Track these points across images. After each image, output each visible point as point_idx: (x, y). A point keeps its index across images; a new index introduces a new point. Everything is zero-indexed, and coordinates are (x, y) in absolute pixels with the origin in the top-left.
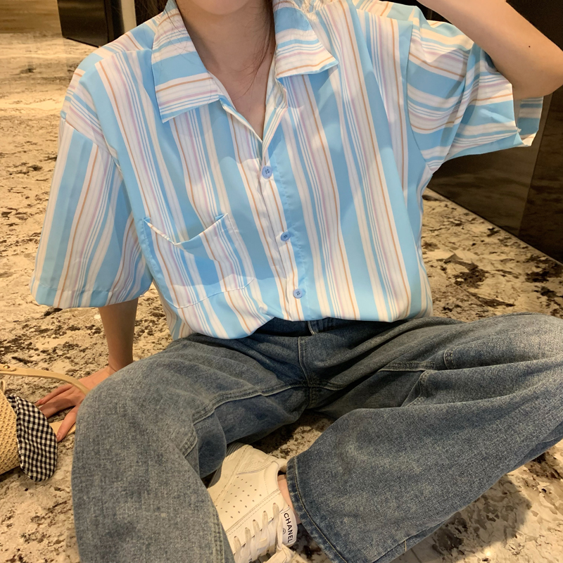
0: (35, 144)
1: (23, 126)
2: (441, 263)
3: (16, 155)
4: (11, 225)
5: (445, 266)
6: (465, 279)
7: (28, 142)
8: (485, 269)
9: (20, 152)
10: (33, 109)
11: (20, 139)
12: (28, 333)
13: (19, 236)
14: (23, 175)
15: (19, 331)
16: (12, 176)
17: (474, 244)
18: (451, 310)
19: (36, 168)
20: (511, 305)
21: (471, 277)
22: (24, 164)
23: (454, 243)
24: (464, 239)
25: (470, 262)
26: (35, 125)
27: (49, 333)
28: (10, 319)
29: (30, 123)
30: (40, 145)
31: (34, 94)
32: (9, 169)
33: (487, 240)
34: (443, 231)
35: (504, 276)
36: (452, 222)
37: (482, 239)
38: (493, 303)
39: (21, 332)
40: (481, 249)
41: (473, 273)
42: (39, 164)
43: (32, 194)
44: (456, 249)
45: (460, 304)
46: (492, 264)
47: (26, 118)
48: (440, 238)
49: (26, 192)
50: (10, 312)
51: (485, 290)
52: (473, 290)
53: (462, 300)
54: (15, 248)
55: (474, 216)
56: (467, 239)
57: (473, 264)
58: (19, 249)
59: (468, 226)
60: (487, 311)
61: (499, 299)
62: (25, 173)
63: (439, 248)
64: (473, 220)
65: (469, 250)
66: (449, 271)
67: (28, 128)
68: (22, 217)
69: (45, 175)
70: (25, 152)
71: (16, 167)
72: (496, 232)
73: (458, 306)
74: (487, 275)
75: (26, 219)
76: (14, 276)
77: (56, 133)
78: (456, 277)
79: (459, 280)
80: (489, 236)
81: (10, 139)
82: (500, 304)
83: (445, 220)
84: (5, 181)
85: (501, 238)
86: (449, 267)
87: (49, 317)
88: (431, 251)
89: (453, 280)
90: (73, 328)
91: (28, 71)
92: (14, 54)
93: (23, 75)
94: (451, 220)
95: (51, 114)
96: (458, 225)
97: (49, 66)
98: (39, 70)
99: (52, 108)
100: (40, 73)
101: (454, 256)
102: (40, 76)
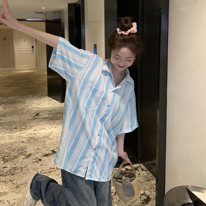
0: (40, 149)
1: (37, 141)
2: (141, 195)
3: (35, 154)
7: (38, 149)
8: (151, 198)
9: (36, 153)
10: (39, 133)
11: (36, 147)
14: (37, 163)
16: (34, 163)
17: (151, 188)
19: (40, 160)
21: (147, 201)
22: (37, 158)
23: (146, 188)
24: (149, 186)
25: (148, 195)
26: (40, 141)
29: (38, 140)
30: (41, 150)
31: (40, 126)
32: (33, 160)
34: (144, 183)
35: (155, 200)
36: (147, 180)
37: (153, 186)
40: (152, 190)
41: (148, 199)
42: (41, 158)
44: (145, 190)
46: (153, 196)
47: (37, 138)
48: (142, 186)
49: (38, 170)
52: (146, 205)
59: (151, 181)
62: (37, 162)
63: (141, 190)
64: (153, 179)
65: (149, 190)
66: (142, 198)
67: (38, 142)
69: (43, 163)
71: (35, 159)
74: (151, 199)
77: (45, 144)
78: (143, 200)
79: (144, 201)
81: (33, 147)
83: (146, 179)
84: (32, 165)
86: (142, 197)
89: (142, 202)
91: (37, 115)
92: (33, 106)
93: (36, 117)
94: (147, 179)
95: (44, 135)
96: (148, 181)
97: (43, 111)
98: (41, 114)
99: (44, 133)
100: (41, 115)
101: (144, 193)
102: (41, 117)
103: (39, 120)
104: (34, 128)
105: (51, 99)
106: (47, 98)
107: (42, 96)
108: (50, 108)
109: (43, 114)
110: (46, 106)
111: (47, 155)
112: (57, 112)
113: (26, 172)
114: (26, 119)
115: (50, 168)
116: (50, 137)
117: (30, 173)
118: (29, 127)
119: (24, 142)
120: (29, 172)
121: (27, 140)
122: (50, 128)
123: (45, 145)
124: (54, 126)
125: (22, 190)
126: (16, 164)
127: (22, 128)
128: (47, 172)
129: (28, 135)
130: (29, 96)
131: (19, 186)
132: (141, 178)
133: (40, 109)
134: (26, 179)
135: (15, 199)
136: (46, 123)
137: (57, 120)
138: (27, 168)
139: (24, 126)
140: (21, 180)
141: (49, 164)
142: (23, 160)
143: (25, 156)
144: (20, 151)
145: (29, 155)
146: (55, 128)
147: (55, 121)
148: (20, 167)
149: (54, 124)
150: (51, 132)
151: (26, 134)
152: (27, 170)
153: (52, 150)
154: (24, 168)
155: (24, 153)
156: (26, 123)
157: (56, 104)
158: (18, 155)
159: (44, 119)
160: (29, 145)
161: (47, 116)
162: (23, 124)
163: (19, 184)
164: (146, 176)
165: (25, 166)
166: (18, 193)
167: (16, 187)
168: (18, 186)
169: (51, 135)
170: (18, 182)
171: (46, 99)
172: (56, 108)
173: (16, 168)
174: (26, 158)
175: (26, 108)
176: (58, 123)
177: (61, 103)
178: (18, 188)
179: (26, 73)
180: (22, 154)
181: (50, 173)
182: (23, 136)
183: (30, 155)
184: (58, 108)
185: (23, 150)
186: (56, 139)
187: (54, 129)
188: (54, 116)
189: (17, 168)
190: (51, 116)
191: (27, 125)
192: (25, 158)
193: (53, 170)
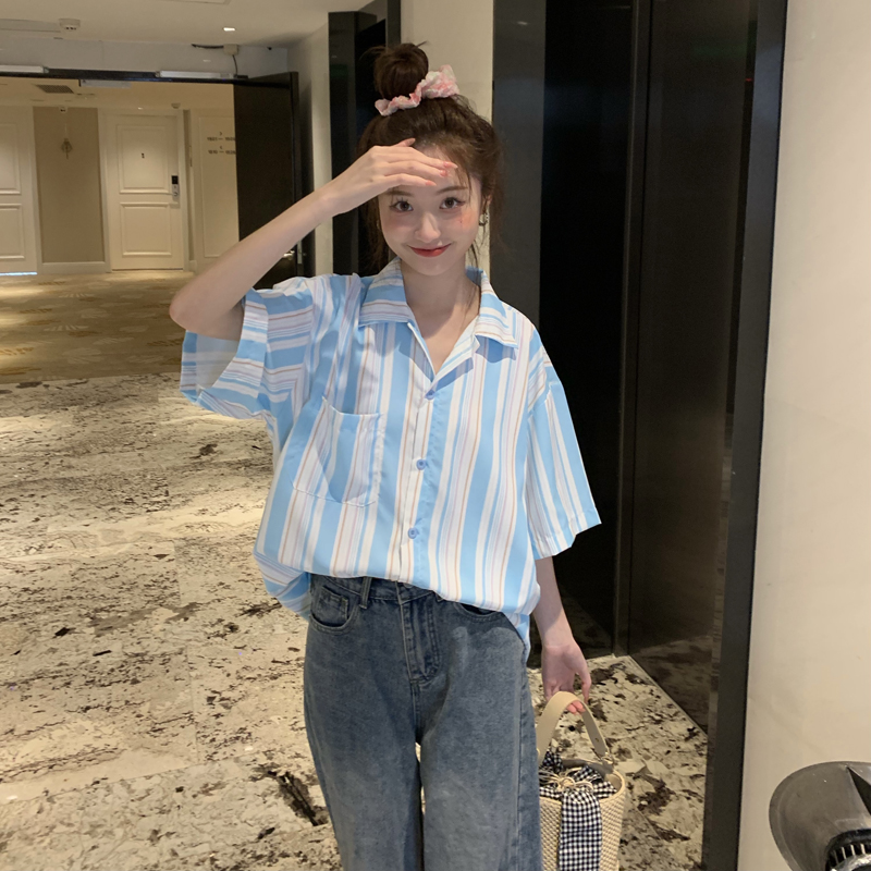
0: (228, 587)
1: (213, 555)
2: (630, 779)
3: (211, 606)
4: (217, 716)
5: (633, 783)
6: (649, 802)
7: (221, 584)
8: (671, 789)
9: (213, 601)
10: (220, 525)
11: (213, 579)
12: (246, 859)
13: (228, 733)
14: (221, 639)
15: (238, 857)
16: (210, 641)
17: (669, 752)
18: (626, 843)
19: (233, 628)
20: (686, 839)
21: (655, 800)
22: (220, 621)
23: (647, 750)
24: (660, 744)
25: (658, 778)
26: (224, 553)
27: (264, 859)
28: (230, 842)
29: (220, 549)
30: (234, 589)
31: (220, 495)
32: (206, 629)
33: (684, 746)
34: (640, 731)
35: (688, 798)
36: (652, 718)
37: (678, 744)
38: (669, 835)
39: (240, 858)
40: (675, 759)
41: (658, 795)
42: (236, 622)
43: (233, 668)
44: (647, 758)
45: (637, 835)
46: (681, 781)
47: (214, 541)
48: (635, 742)
49: (226, 666)
50: (228, 833)
51: (665, 819)
52: (653, 818)
53: (641, 831)
54: (224, 749)
55: (678, 709)
56: (663, 744)
57: (662, 782)
58: (228, 750)
59: (669, 724)
60: (661, 846)
61: (677, 831)
62: (223, 636)
63: (631, 757)
64: (676, 714)
65: (661, 760)
66: (635, 790)
67: (218, 558)
68: (227, 703)
69: (243, 639)
70: (219, 601)
71: (213, 626)
72: (695, 734)
73: (635, 838)
74: (672, 796)
75: (230, 708)
76: (228, 787)
77: (248, 568)
78: (641, 798)
79: (644, 803)
80: (687, 739)
81: (202, 579)
82: (676, 836)
83: (646, 714)
84: (204, 648)
85: (697, 743)
86: (637, 784)
87: (262, 840)
88: (624, 760)
89: (637, 803)
90: (284, 855)
91: (208, 449)
92: (190, 415)
93: (204, 458)
94: (652, 714)
95: (240, 532)
96: (658, 722)
97: (230, 438)
98: (220, 447)
99: (240, 523)
100: (222, 453)
101: (644, 769)
102: (222, 459)
103: (215, 471)
104: (199, 502)
108: (256, 426)
109: (231, 447)
111: (259, 610)
113: (183, 673)
114: (164, 466)
115: (274, 662)
117: (197, 678)
118: (181, 499)
119: (165, 556)
120: (193, 674)
121: (178, 548)
122: (259, 504)
123: (248, 572)
125: (174, 740)
126: (145, 642)
127: (154, 503)
128: (264, 674)
129: (177, 529)
130: (169, 375)
131: (162, 726)
132: (628, 711)
133: (218, 429)
134: (184, 699)
135: (150, 774)
136: (243, 483)
138: (184, 658)
139: (158, 492)
140: (168, 704)
141: (267, 646)
142: (167, 627)
143: (175, 610)
144: (156, 592)
145: (187, 607)
148: (159, 652)
151: (169, 524)
152: (186, 666)
154: (174, 659)
155: (170, 599)
156: (165, 482)
158: (148, 606)
159: (236, 466)
160: (184, 570)
161: (244, 456)
162: (155, 485)
163: (160, 717)
164: (647, 704)
165: (176, 649)
166: (160, 752)
167: (149, 729)
168: (158, 726)
170: (158, 712)
173: (142, 655)
174: (179, 617)
175: (162, 423)
178: (157, 734)
179: (151, 280)
180: (160, 601)
181: (275, 678)
182: (162, 535)
183: (192, 607)
185: (165, 588)
189: (146, 658)
190: (263, 454)
191: (170, 489)
192: (173, 619)
193: (285, 668)
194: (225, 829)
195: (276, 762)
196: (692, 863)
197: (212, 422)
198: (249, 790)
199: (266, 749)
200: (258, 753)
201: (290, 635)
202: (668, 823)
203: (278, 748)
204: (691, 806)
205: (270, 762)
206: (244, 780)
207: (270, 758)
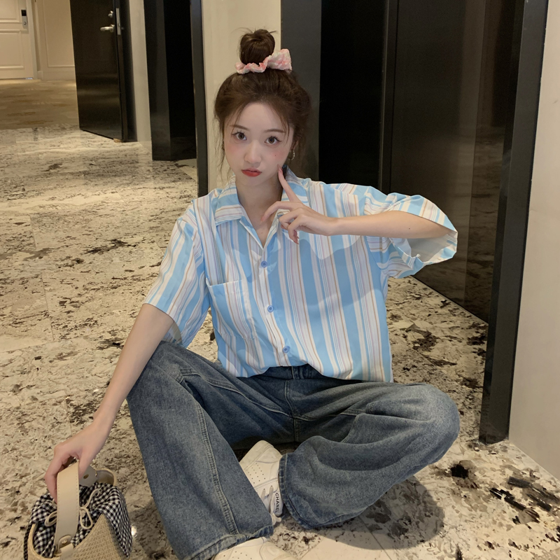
0: (74, 238)
1: (61, 222)
2: (404, 332)
3: (60, 249)
4: (68, 312)
5: (406, 334)
6: (421, 345)
7: (68, 237)
8: (437, 336)
9: (63, 247)
10: (66, 205)
11: (61, 234)
12: (97, 398)
13: (77, 322)
14: (69, 268)
15: (90, 398)
16: (61, 269)
17: (430, 315)
18: (408, 370)
19: (79, 261)
20: (454, 364)
21: (425, 343)
22: (69, 257)
23: (414, 315)
24: (423, 311)
25: (425, 330)
26: (71, 220)
28: (82, 388)
29: (66, 218)
30: (79, 239)
31: (65, 190)
32: (57, 263)
33: (440, 311)
34: (406, 304)
35: (450, 341)
36: (413, 296)
37: (436, 310)
38: (440, 363)
40: (434, 318)
41: (427, 340)
42: (81, 258)
43: (80, 284)
44: (415, 319)
45: (416, 365)
46: (442, 331)
47: (63, 214)
48: (403, 311)
49: (75, 283)
50: (81, 383)
51: (435, 353)
52: (426, 353)
53: (418, 362)
54: (75, 332)
55: (431, 290)
56: (425, 311)
57: (428, 332)
58: (79, 332)
59: (426, 300)
60: (436, 370)
61: (446, 360)
62: (71, 266)
63: (402, 319)
64: (430, 294)
65: (425, 320)
66: (409, 338)
67: (66, 223)
68: (76, 305)
69: (87, 267)
70: (67, 246)
71: (63, 260)
72: (447, 304)
73: (414, 366)
74: (437, 340)
75: (79, 307)
76: (79, 354)
77: (89, 228)
78: (415, 343)
79: (416, 345)
80: (442, 307)
81: (53, 234)
82: (446, 363)
83: (408, 295)
84: (56, 274)
85: (451, 309)
86: (409, 335)
88: (396, 321)
89: (412, 346)
91: (55, 166)
92: (40, 149)
93: (52, 171)
94: (412, 294)
95: (83, 209)
96: (418, 299)
97: (72, 160)
98: (64, 165)
99: (83, 203)
100: (66, 168)
101: (413, 326)
102: (66, 171)
103: (61, 177)
104: (49, 194)
105: (91, 135)
106: (79, 133)
107: (64, 129)
108: (92, 153)
109: (73, 165)
110: (77, 149)
111: (100, 250)
112: (112, 160)
113: (39, 288)
114: (21, 176)
115: (113, 278)
116: (101, 212)
117: (50, 290)
118: (35, 192)
119: (23, 223)
120: (47, 288)
121: (33, 219)
122: (97, 193)
123: (90, 230)
124: (110, 188)
125: (32, 328)
126: (7, 273)
127: (14, 195)
128: (105, 286)
129: (32, 209)
130: (24, 129)
131: (22, 320)
132: (394, 293)
133: (63, 156)
134: (40, 304)
135: (12, 350)
136: (83, 183)
137: (115, 176)
138: (40, 280)
139: (17, 189)
140: (27, 307)
141: (108, 270)
142: (25, 263)
143: (31, 253)
144: (16, 243)
145: (41, 251)
146: (112, 193)
147: (109, 179)
148: (19, 277)
149: (109, 184)
150: (102, 202)
151: (25, 206)
152: (42, 284)
153: (113, 239)
154: (31, 281)
155: (27, 247)
156: (22, 184)
157: (108, 146)
158: (9, 252)
159: (76, 175)
160: (38, 230)
161: (82, 169)
162: (14, 186)
163: (20, 315)
164: (407, 289)
165: (33, 275)
166: (20, 336)
167: (11, 322)
168: (18, 321)
169: (103, 207)
170: (18, 312)
171: (77, 136)
172: (108, 154)
173: (5, 280)
174: (35, 257)
175: (19, 154)
176: (121, 183)
177: (121, 144)
178: (18, 325)
179: (10, 85)
180: (20, 249)
181: (116, 288)
182: (20, 212)
183: (45, 251)
184: (113, 153)
185: (23, 241)
186: (119, 215)
187: (109, 195)
188: (106, 170)
189: (8, 281)
190: (98, 168)
191: (26, 188)
192: (31, 258)
193: (123, 282)
194: (78, 380)
195: (119, 337)
196: (461, 378)
197: (58, 153)
198: (97, 355)
199: (110, 330)
200: (103, 332)
201: (125, 264)
202: (439, 356)
203: (120, 329)
204: (453, 345)
205: (114, 337)
206: (93, 349)
207: (114, 335)
